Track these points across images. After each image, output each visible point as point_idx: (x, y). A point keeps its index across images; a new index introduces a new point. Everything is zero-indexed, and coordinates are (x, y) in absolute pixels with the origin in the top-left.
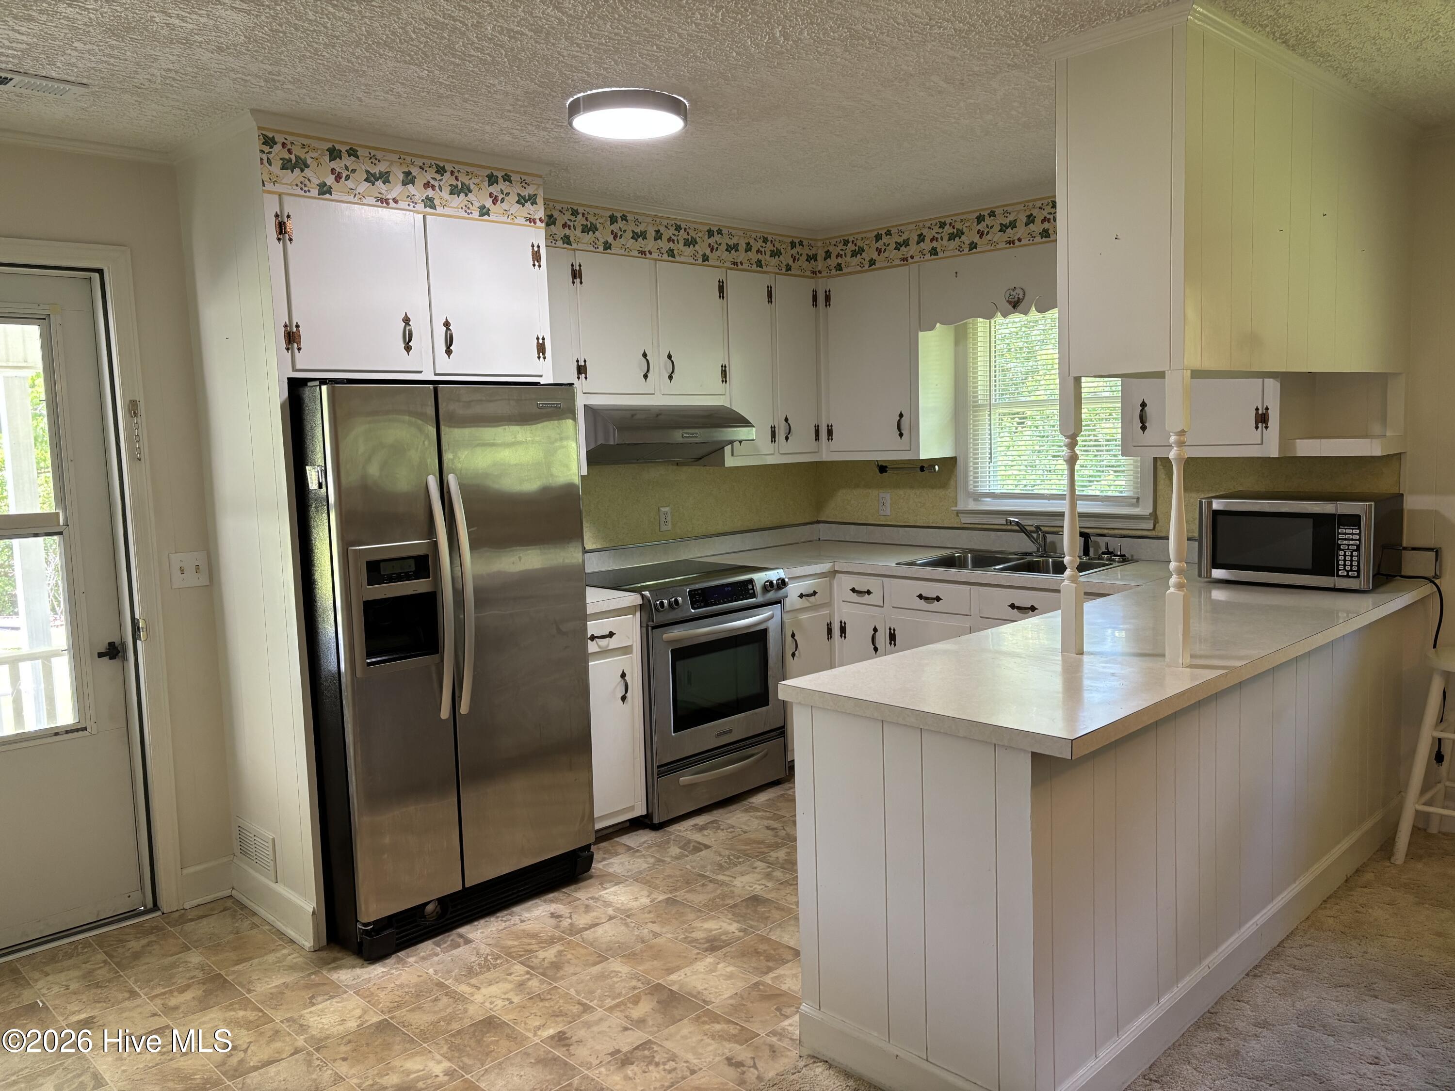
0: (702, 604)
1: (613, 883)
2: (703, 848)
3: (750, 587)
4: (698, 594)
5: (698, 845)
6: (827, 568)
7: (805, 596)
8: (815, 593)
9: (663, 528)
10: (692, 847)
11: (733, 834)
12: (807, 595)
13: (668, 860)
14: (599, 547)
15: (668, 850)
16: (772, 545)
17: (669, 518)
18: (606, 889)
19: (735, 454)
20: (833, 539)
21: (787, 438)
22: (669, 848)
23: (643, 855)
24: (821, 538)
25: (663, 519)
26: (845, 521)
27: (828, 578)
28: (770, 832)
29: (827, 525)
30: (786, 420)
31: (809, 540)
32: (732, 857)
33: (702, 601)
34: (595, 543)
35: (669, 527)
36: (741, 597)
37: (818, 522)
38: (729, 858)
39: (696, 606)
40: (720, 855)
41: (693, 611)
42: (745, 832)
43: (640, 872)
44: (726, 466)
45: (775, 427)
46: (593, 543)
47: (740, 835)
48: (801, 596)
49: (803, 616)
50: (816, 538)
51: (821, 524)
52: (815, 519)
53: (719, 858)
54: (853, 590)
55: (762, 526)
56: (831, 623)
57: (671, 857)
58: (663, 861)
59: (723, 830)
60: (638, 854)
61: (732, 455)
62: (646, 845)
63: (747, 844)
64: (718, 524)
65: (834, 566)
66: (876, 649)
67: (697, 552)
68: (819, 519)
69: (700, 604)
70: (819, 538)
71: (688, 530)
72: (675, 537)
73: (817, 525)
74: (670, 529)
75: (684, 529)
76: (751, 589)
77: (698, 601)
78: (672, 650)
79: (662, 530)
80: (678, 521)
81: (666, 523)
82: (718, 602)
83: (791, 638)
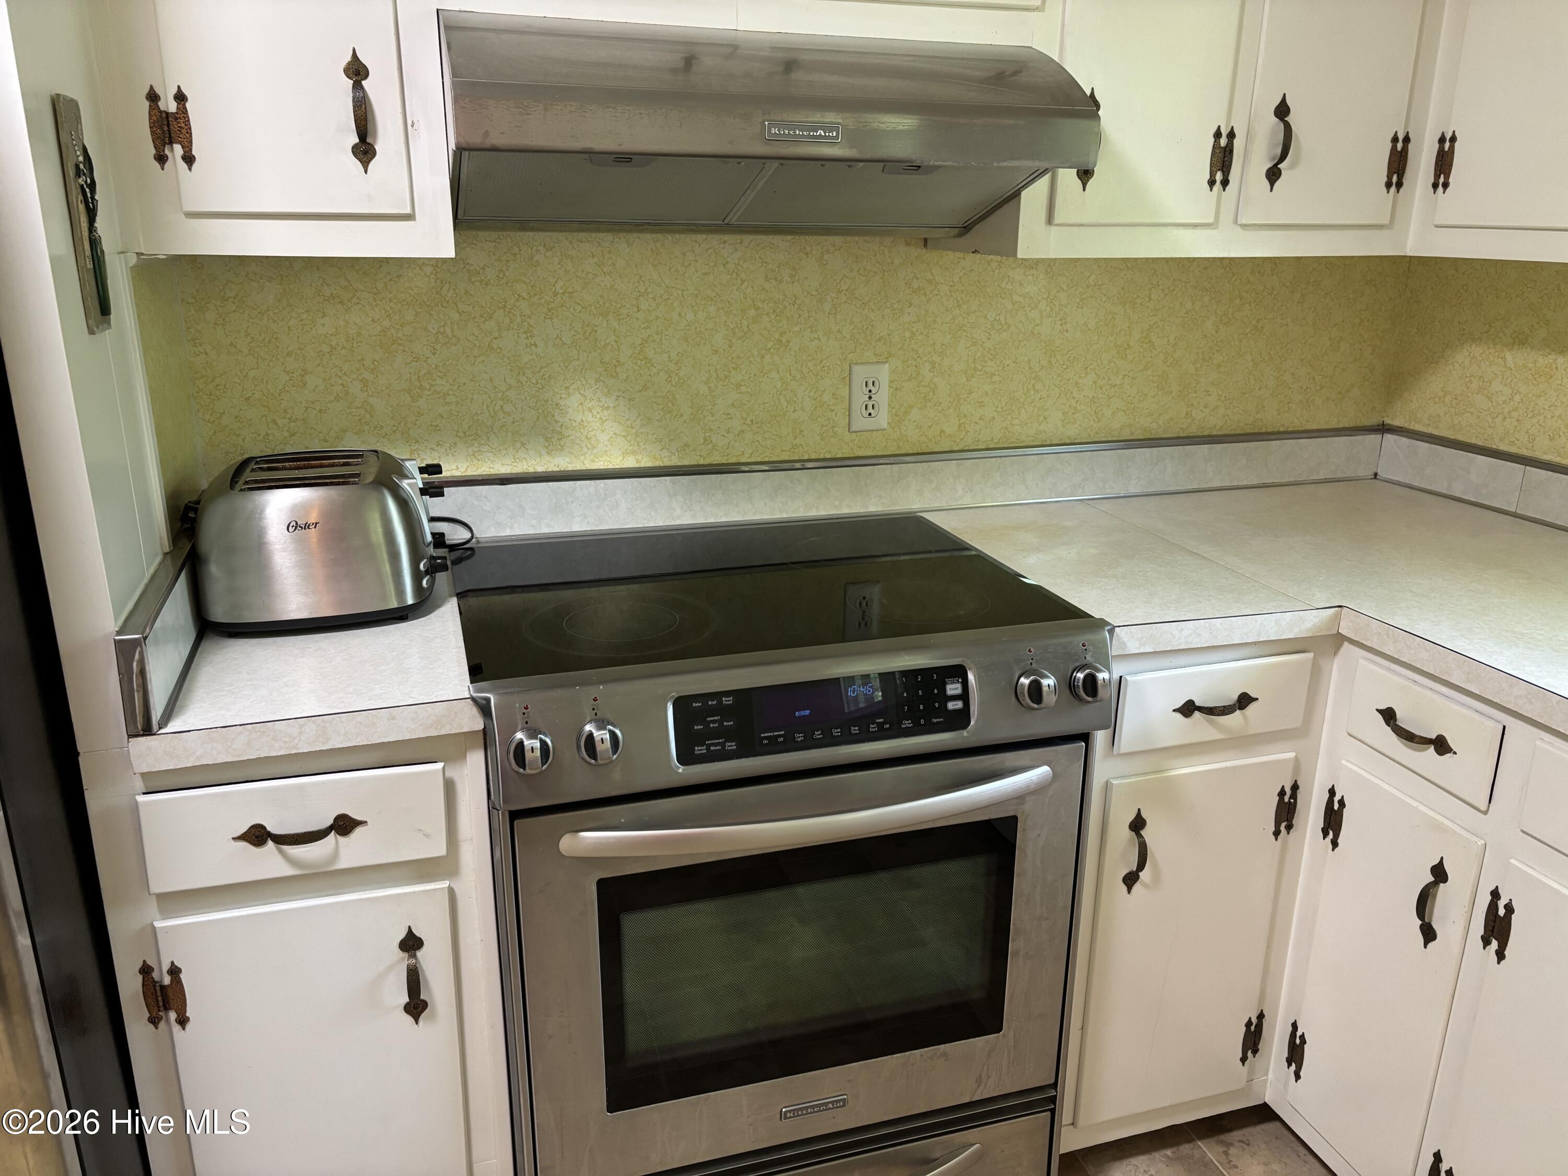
0: (731, 746)
3: (953, 688)
4: (720, 710)
6: (1308, 625)
7: (1201, 709)
8: (1244, 701)
9: (861, 422)
12: (1210, 711)
14: (646, 462)
17: (882, 397)
19: (1058, 219)
20: (1417, 484)
21: (1273, 175)
24: (1381, 475)
25: (860, 398)
26: (1461, 437)
29: (1404, 441)
30: (1282, 111)
31: (1339, 475)
33: (727, 735)
34: (634, 453)
35: (882, 419)
36: (907, 724)
37: (1383, 429)
39: (700, 750)
44: (1020, 256)
45: (1231, 135)
46: (625, 454)
48: (1188, 709)
51: (1389, 437)
52: (1374, 420)
54: (1389, 715)
56: (1294, 789)
61: (1050, 220)
64: (1045, 418)
65: (1337, 619)
66: (1429, 934)
67: (960, 492)
68: (1388, 421)
69: (723, 745)
70: (1376, 474)
71: (942, 431)
72: (899, 447)
73: (1374, 438)
74: (885, 426)
75: (930, 427)
76: (954, 698)
77: (715, 734)
78: (601, 883)
79: (853, 428)
80: (911, 407)
81: (870, 410)
82: (800, 737)
83: (1127, 833)
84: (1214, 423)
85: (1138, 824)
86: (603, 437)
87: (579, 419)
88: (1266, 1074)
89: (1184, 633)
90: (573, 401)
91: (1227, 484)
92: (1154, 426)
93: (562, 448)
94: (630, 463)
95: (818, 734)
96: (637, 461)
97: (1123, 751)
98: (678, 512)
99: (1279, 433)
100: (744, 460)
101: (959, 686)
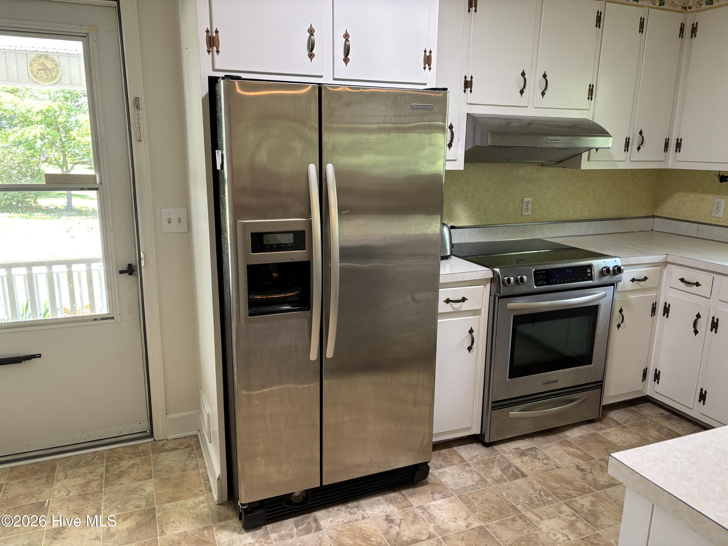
0: (545, 282)
1: (441, 495)
2: (520, 476)
3: (589, 271)
4: (542, 274)
5: (516, 471)
6: (660, 259)
7: (637, 280)
8: (646, 278)
9: (524, 213)
10: (511, 472)
11: (547, 466)
12: (639, 280)
13: (489, 480)
14: (472, 224)
15: (492, 470)
16: (612, 232)
17: (530, 207)
18: (434, 500)
19: (591, 160)
20: (665, 231)
21: (639, 148)
22: (493, 468)
23: (471, 471)
24: (654, 229)
25: (525, 207)
26: (678, 218)
27: (660, 267)
28: (578, 473)
29: (661, 219)
30: (641, 133)
31: (643, 230)
32: (542, 493)
33: (544, 280)
34: (469, 222)
35: (529, 213)
36: (580, 279)
37: (654, 217)
38: (540, 493)
39: (539, 283)
40: (533, 488)
41: (535, 287)
42: (558, 468)
43: (465, 489)
44: (581, 169)
45: (629, 139)
46: (467, 222)
47: (553, 469)
48: (633, 280)
49: (632, 296)
50: (650, 229)
51: (656, 219)
52: (651, 214)
53: (531, 492)
54: (682, 280)
55: (606, 217)
56: (656, 303)
57: (493, 478)
58: (485, 481)
59: (539, 459)
60: (467, 468)
61: (588, 160)
62: (475, 460)
63: (558, 481)
64: (569, 213)
65: (667, 257)
66: (696, 332)
67: (549, 233)
68: (654, 215)
69: (543, 282)
70: (652, 230)
71: (544, 216)
72: (533, 221)
73: (652, 219)
74: (530, 214)
75: (541, 215)
76: (589, 273)
77: (541, 279)
78: (514, 317)
79: (523, 215)
80: (537, 209)
81: (527, 210)
82: (558, 281)
83: (618, 313)
84: (610, 214)
85: (621, 311)
86: (462, 217)
87: (458, 212)
88: (647, 386)
89: (634, 260)
90: (456, 207)
91: (614, 232)
92: (596, 215)
93: (453, 221)
94: (468, 224)
95: (562, 281)
96: (470, 224)
97: (619, 291)
98: (480, 238)
99: (627, 218)
100: (495, 224)
101: (590, 270)
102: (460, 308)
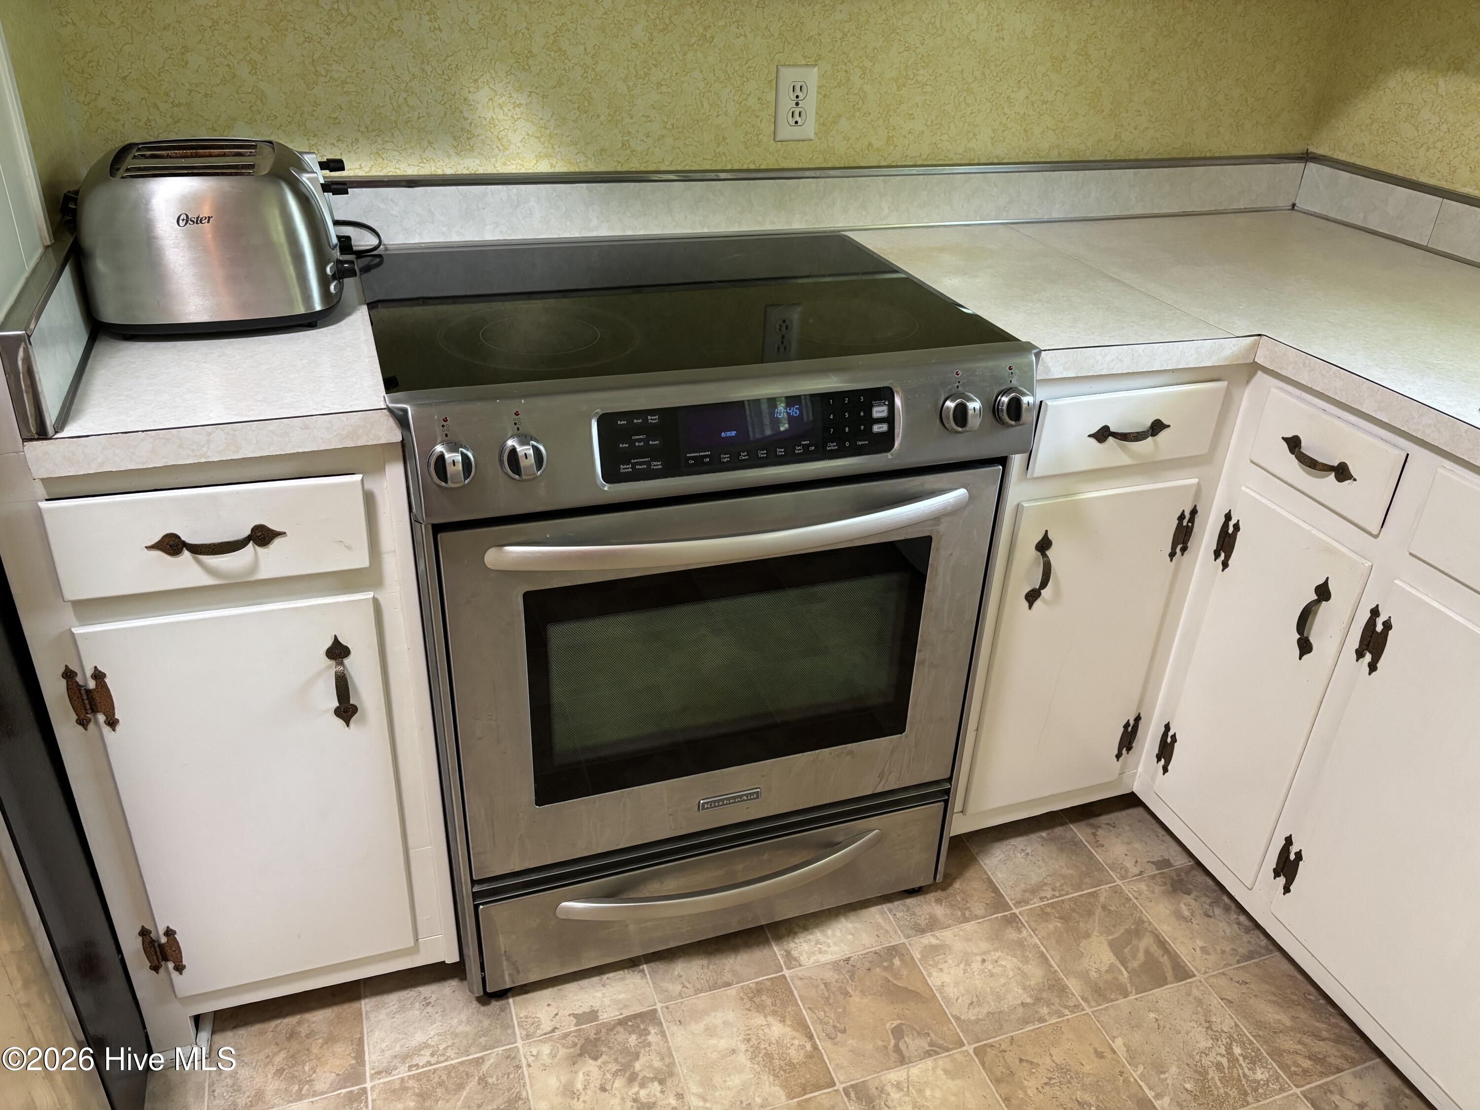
0: (657, 465)
3: (880, 411)
4: (646, 429)
6: (1227, 353)
7: (1115, 435)
8: (1157, 427)
9: (786, 131)
12: (1127, 435)
14: (561, 168)
17: (810, 104)
20: (1333, 215)
24: (1300, 205)
25: (786, 104)
26: (1382, 168)
27: (1223, 384)
31: (1259, 205)
33: (653, 454)
34: (547, 156)
35: (809, 128)
36: (837, 444)
37: (1307, 157)
39: (625, 468)
41: (610, 485)
46: (539, 157)
48: (1103, 434)
49: (1095, 493)
50: (1283, 202)
52: (1300, 149)
54: (1294, 443)
55: (1121, 154)
56: (1194, 512)
62: (401, 1071)
64: (975, 135)
65: (1255, 347)
66: (1305, 647)
67: (886, 211)
68: (1312, 149)
69: (648, 464)
70: (1294, 205)
71: (870, 144)
72: (825, 160)
73: (1297, 166)
74: (812, 136)
75: (858, 139)
76: (880, 421)
77: (641, 453)
78: (527, 596)
79: (778, 139)
80: (840, 116)
81: (797, 118)
82: (726, 458)
83: (1032, 553)
84: (1144, 147)
85: (1044, 545)
86: (516, 138)
87: (489, 117)
88: (1137, 768)
89: (1108, 359)
90: (482, 96)
91: (1148, 211)
92: (1082, 147)
93: (472, 149)
94: (544, 167)
95: (744, 456)
96: (552, 166)
97: (1036, 475)
98: (595, 222)
99: (1205, 158)
100: (663, 168)
101: (885, 408)
102: (255, 566)
